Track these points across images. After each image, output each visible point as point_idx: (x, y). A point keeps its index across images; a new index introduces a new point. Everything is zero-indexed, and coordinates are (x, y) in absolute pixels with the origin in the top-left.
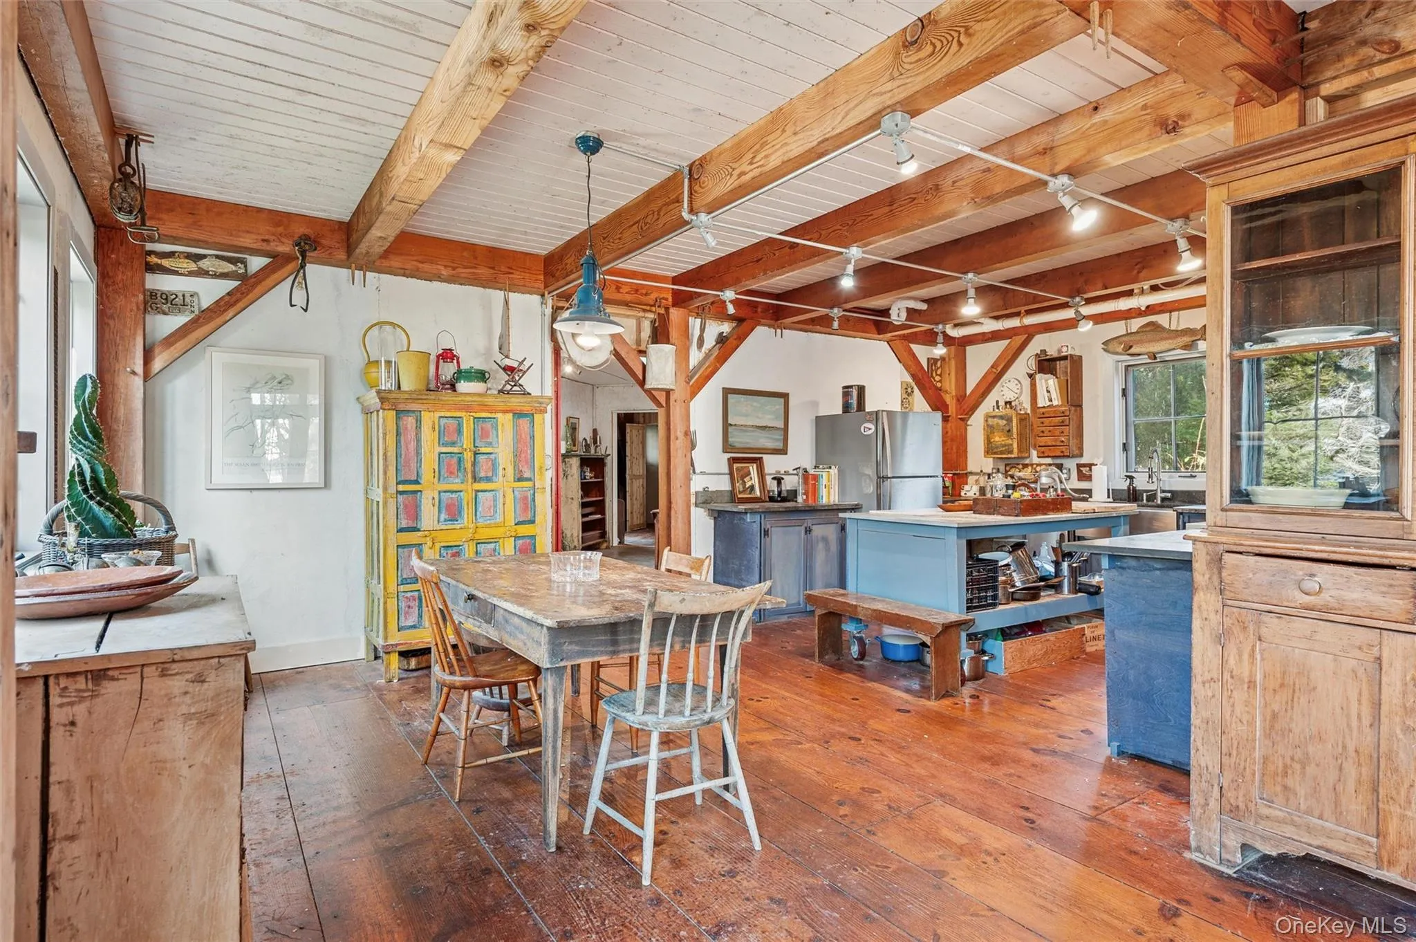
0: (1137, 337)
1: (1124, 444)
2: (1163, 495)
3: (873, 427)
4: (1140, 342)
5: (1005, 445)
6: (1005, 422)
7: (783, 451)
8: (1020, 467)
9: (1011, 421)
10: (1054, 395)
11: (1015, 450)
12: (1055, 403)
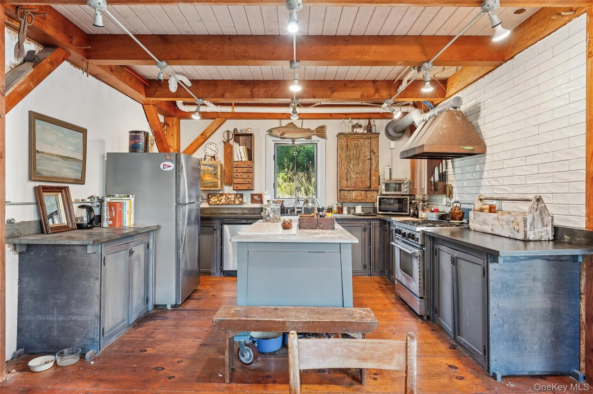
0: (287, 129)
1: (274, 184)
2: (298, 210)
3: (173, 166)
4: (289, 132)
5: (213, 183)
6: (213, 169)
7: (81, 181)
8: (218, 195)
9: (217, 168)
10: (243, 155)
11: (219, 185)
12: (244, 160)
